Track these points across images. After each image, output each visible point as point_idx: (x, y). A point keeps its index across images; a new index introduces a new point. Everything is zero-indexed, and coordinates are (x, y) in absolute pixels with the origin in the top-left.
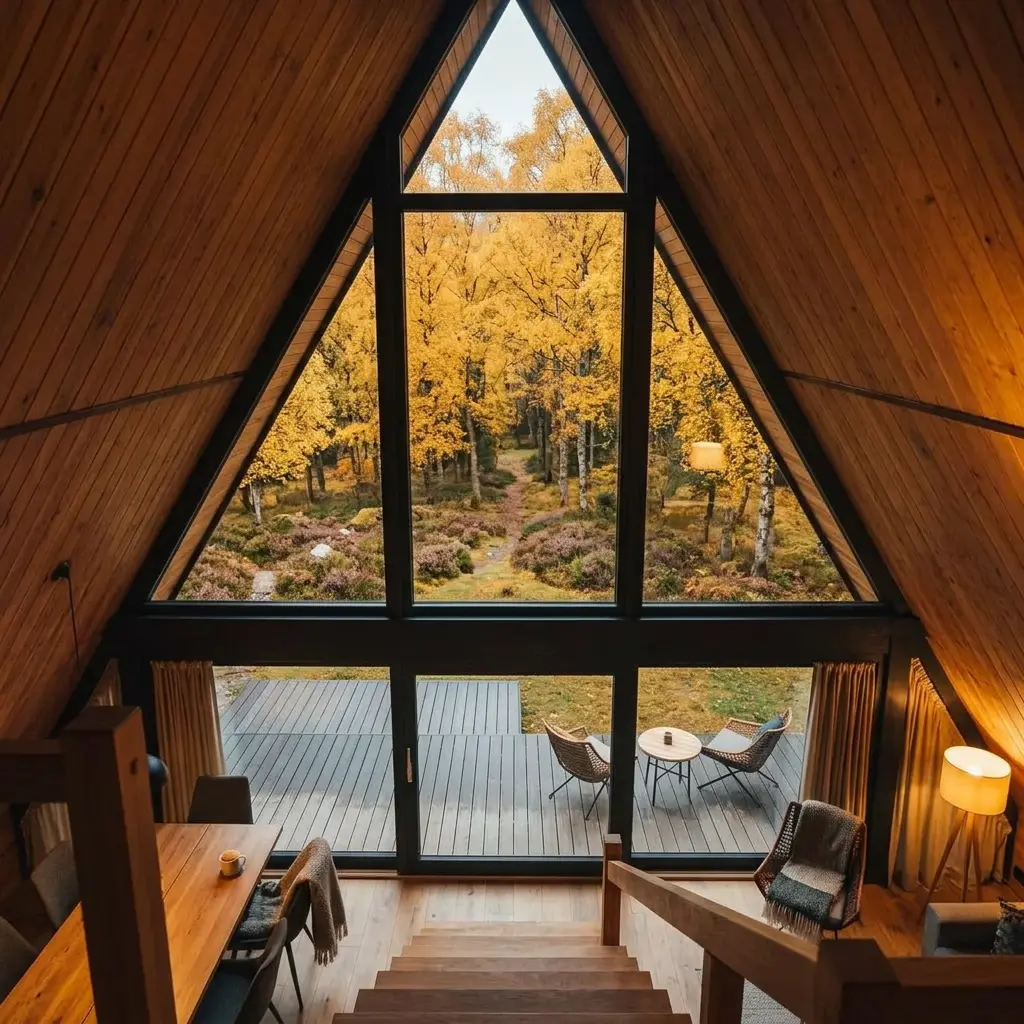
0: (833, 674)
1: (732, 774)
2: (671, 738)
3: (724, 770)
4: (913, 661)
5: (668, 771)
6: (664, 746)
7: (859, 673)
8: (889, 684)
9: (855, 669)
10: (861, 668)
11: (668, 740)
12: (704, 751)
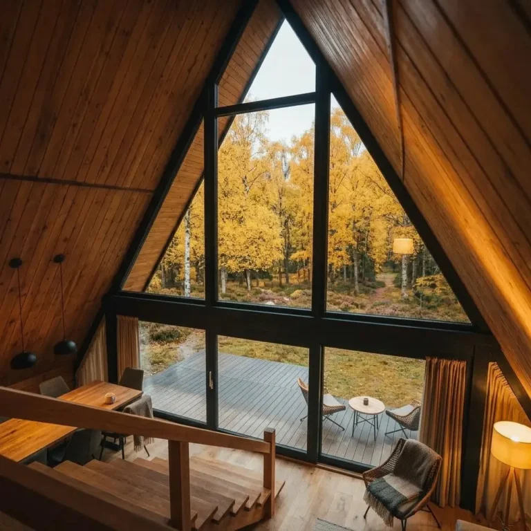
0: (438, 365)
1: (402, 429)
2: (368, 401)
3: (398, 427)
4: (490, 364)
5: (366, 420)
6: (363, 404)
7: (454, 366)
8: (474, 375)
9: (451, 363)
10: (456, 363)
11: (366, 403)
12: (388, 413)
